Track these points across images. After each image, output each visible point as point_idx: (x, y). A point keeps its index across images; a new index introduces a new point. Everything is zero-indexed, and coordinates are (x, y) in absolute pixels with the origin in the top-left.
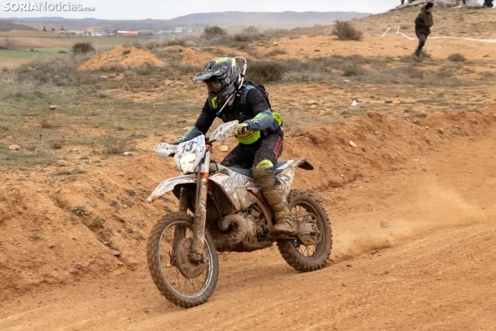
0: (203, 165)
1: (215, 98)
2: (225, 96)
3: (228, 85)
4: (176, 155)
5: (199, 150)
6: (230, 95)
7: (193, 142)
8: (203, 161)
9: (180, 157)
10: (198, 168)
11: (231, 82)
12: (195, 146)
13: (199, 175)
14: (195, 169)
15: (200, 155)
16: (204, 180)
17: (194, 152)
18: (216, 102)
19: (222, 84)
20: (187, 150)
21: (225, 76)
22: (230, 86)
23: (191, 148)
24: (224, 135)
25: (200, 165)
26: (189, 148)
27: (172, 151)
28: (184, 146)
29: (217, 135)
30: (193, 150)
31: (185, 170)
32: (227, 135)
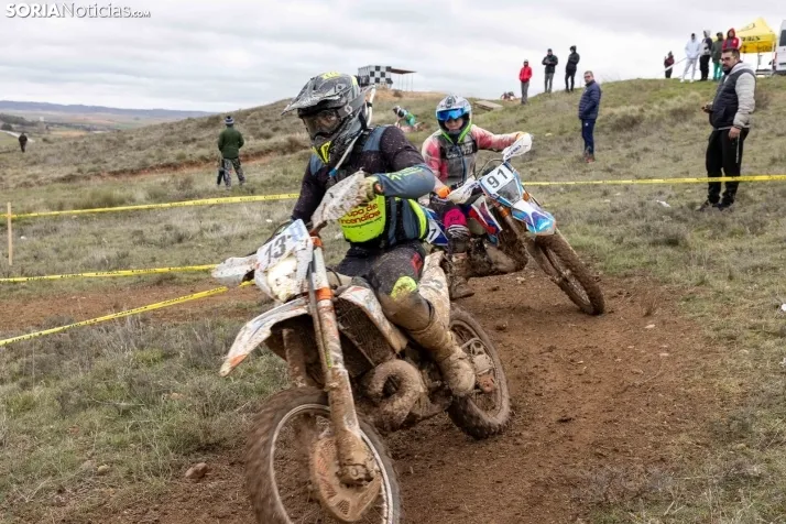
0: (314, 275)
1: (328, 144)
2: (345, 140)
3: (349, 118)
4: (257, 272)
5: (299, 248)
6: (353, 138)
7: (283, 239)
8: (312, 267)
9: (266, 272)
10: (306, 285)
11: (354, 113)
12: (289, 244)
13: (312, 295)
14: (302, 287)
15: (305, 258)
16: (326, 303)
17: (291, 255)
18: (329, 152)
19: (338, 116)
20: (277, 256)
21: (343, 101)
22: (354, 120)
23: (283, 247)
24: (341, 206)
25: (308, 276)
26: (279, 250)
27: (248, 268)
28: (269, 250)
29: (327, 211)
30: (287, 252)
31: (283, 295)
32: (348, 205)
